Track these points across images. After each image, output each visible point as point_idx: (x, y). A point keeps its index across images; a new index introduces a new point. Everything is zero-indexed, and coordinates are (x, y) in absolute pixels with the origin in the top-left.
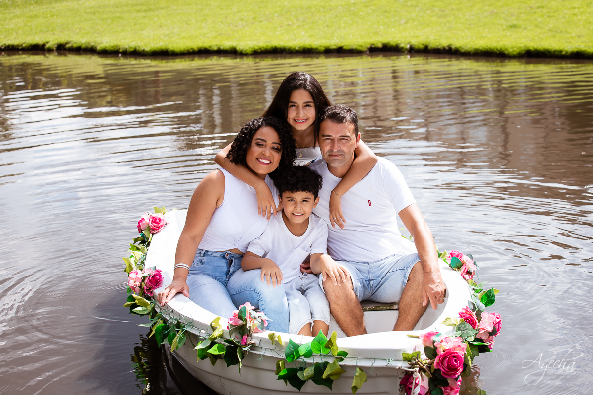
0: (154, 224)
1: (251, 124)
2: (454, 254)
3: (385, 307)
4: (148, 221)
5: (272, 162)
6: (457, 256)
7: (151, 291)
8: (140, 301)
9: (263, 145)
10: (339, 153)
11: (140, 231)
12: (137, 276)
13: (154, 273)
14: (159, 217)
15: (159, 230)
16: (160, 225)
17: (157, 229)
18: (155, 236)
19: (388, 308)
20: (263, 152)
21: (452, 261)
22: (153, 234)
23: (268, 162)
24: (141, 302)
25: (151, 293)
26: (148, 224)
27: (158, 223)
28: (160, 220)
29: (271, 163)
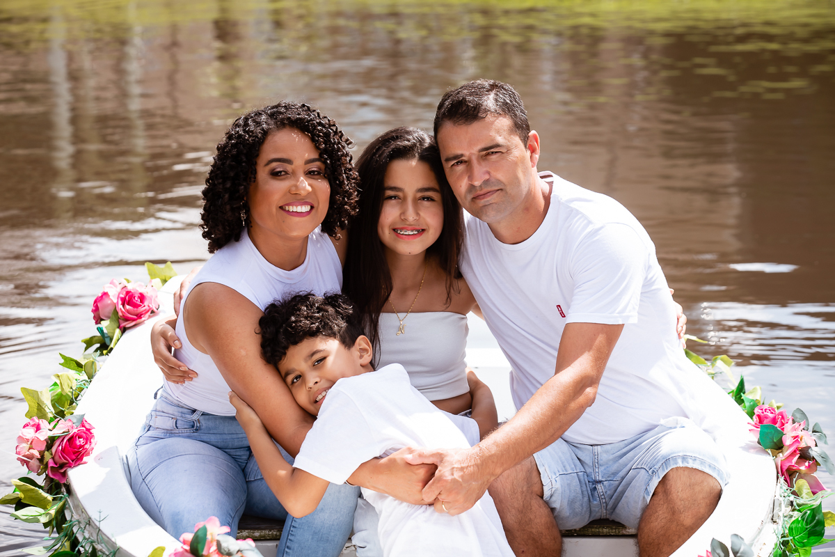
0: (128, 307)
1: (241, 132)
2: (766, 417)
3: (605, 530)
4: (115, 301)
5: (315, 205)
6: (774, 421)
7: (62, 471)
8: (30, 494)
9: (286, 173)
10: (489, 189)
11: (98, 320)
12: (38, 435)
13: (75, 430)
14: (140, 291)
15: (139, 321)
16: (141, 309)
17: (133, 320)
18: (128, 334)
19: (613, 532)
20: (294, 189)
21: (761, 433)
22: (124, 330)
23: (305, 209)
24: (31, 498)
25: (64, 475)
26: (115, 306)
27: (136, 306)
28: (142, 297)
29: (312, 207)
